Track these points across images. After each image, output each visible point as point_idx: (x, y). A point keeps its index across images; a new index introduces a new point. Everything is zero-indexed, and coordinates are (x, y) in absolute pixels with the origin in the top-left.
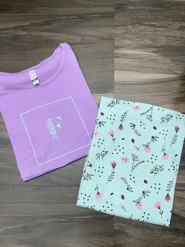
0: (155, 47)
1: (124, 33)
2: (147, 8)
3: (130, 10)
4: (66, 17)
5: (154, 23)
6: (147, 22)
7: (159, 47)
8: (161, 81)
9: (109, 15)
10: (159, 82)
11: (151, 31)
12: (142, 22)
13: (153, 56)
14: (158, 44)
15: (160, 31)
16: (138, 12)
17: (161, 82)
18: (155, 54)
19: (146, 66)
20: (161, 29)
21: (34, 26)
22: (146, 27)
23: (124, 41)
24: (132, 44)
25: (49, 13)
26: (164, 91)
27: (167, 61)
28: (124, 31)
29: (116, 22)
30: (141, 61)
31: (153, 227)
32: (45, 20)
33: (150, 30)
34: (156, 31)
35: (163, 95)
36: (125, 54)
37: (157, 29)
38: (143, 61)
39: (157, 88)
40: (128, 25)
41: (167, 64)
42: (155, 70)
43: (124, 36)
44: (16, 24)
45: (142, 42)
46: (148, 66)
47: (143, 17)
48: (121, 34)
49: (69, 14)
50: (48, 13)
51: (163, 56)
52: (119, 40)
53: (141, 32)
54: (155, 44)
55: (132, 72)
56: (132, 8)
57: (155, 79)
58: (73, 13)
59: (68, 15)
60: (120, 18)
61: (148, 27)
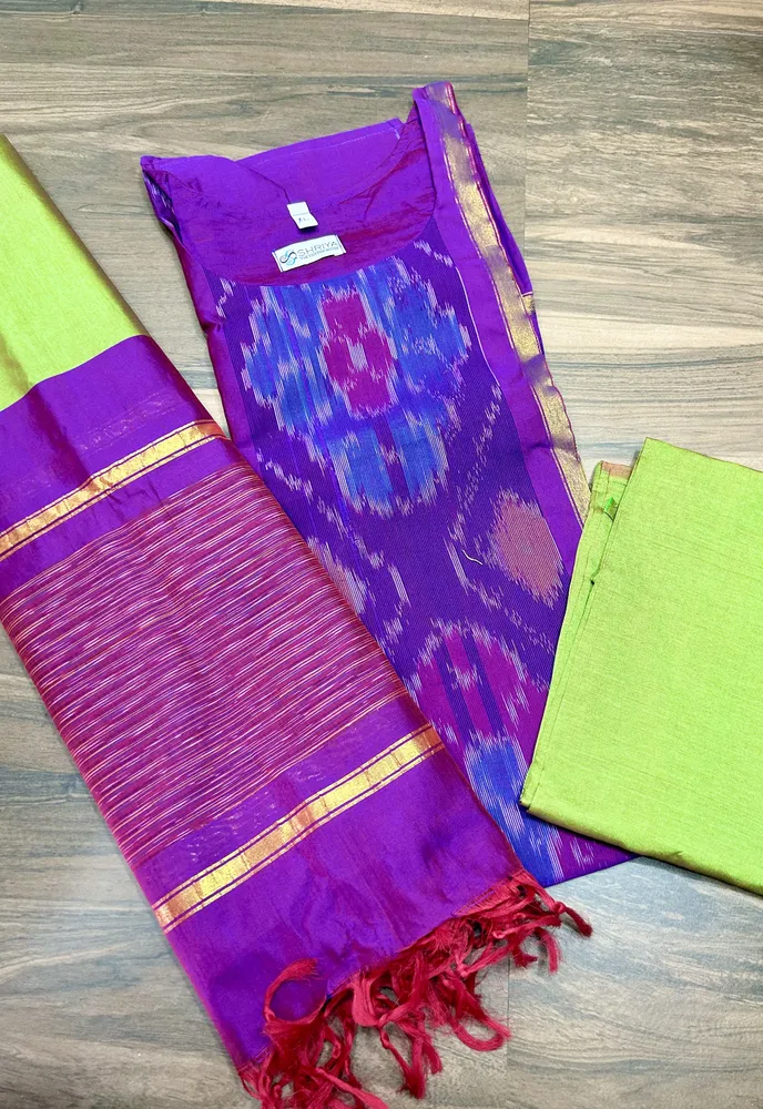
0: (699, 219)
1: (566, 161)
2: (666, 62)
3: (592, 68)
4: (325, 88)
5: (693, 124)
6: (665, 116)
7: (714, 221)
8: (724, 358)
9: (502, 84)
10: (713, 362)
11: (680, 155)
12: (645, 117)
13: (688, 255)
14: (711, 209)
15: (719, 154)
16: (627, 76)
17: (720, 361)
18: (697, 247)
19: (658, 293)
20: (724, 150)
21: (187, 117)
22: (659, 137)
23: (568, 192)
24: (600, 205)
25: (252, 72)
26: (736, 399)
27: (747, 275)
28: (568, 149)
29: (532, 115)
30: (637, 272)
31: (683, 973)
32: (234, 97)
33: (680, 150)
34: (700, 154)
35: (731, 414)
36: (570, 242)
37: (705, 149)
38: (646, 272)
39: (703, 383)
40: (584, 127)
41: (746, 289)
42: (695, 311)
43: (565, 172)
44: (111, 107)
45: (644, 195)
46: (668, 294)
47: (645, 97)
48: (555, 161)
49: (337, 75)
50: (246, 71)
51: (730, 257)
52: (545, 187)
53: (637, 158)
54: (698, 208)
55: (599, 317)
56: (602, 59)
57: (698, 346)
58: (352, 72)
59: (330, 82)
60: (550, 100)
61: (670, 140)
